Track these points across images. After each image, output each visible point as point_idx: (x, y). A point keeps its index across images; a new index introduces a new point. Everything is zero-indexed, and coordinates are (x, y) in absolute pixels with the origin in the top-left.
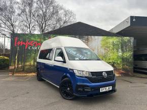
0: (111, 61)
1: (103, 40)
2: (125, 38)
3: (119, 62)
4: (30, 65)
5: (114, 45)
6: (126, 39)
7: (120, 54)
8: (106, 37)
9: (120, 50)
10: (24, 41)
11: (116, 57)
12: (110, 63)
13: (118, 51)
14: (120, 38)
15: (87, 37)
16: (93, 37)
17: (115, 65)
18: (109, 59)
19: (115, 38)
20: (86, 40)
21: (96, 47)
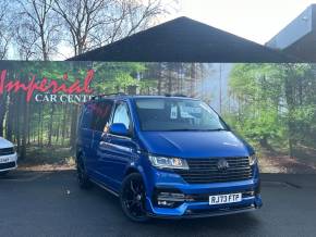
0: (257, 131)
1: (235, 74)
2: (299, 65)
3: (279, 133)
4: (40, 145)
5: (265, 85)
6: (301, 68)
7: (284, 110)
8: (242, 65)
9: (283, 101)
10: (24, 81)
11: (271, 120)
12: (255, 135)
13: (277, 104)
14: (283, 67)
15: (189, 66)
16: (206, 65)
17: (269, 142)
18: (253, 126)
19: (268, 66)
20: (187, 75)
21: (217, 94)
